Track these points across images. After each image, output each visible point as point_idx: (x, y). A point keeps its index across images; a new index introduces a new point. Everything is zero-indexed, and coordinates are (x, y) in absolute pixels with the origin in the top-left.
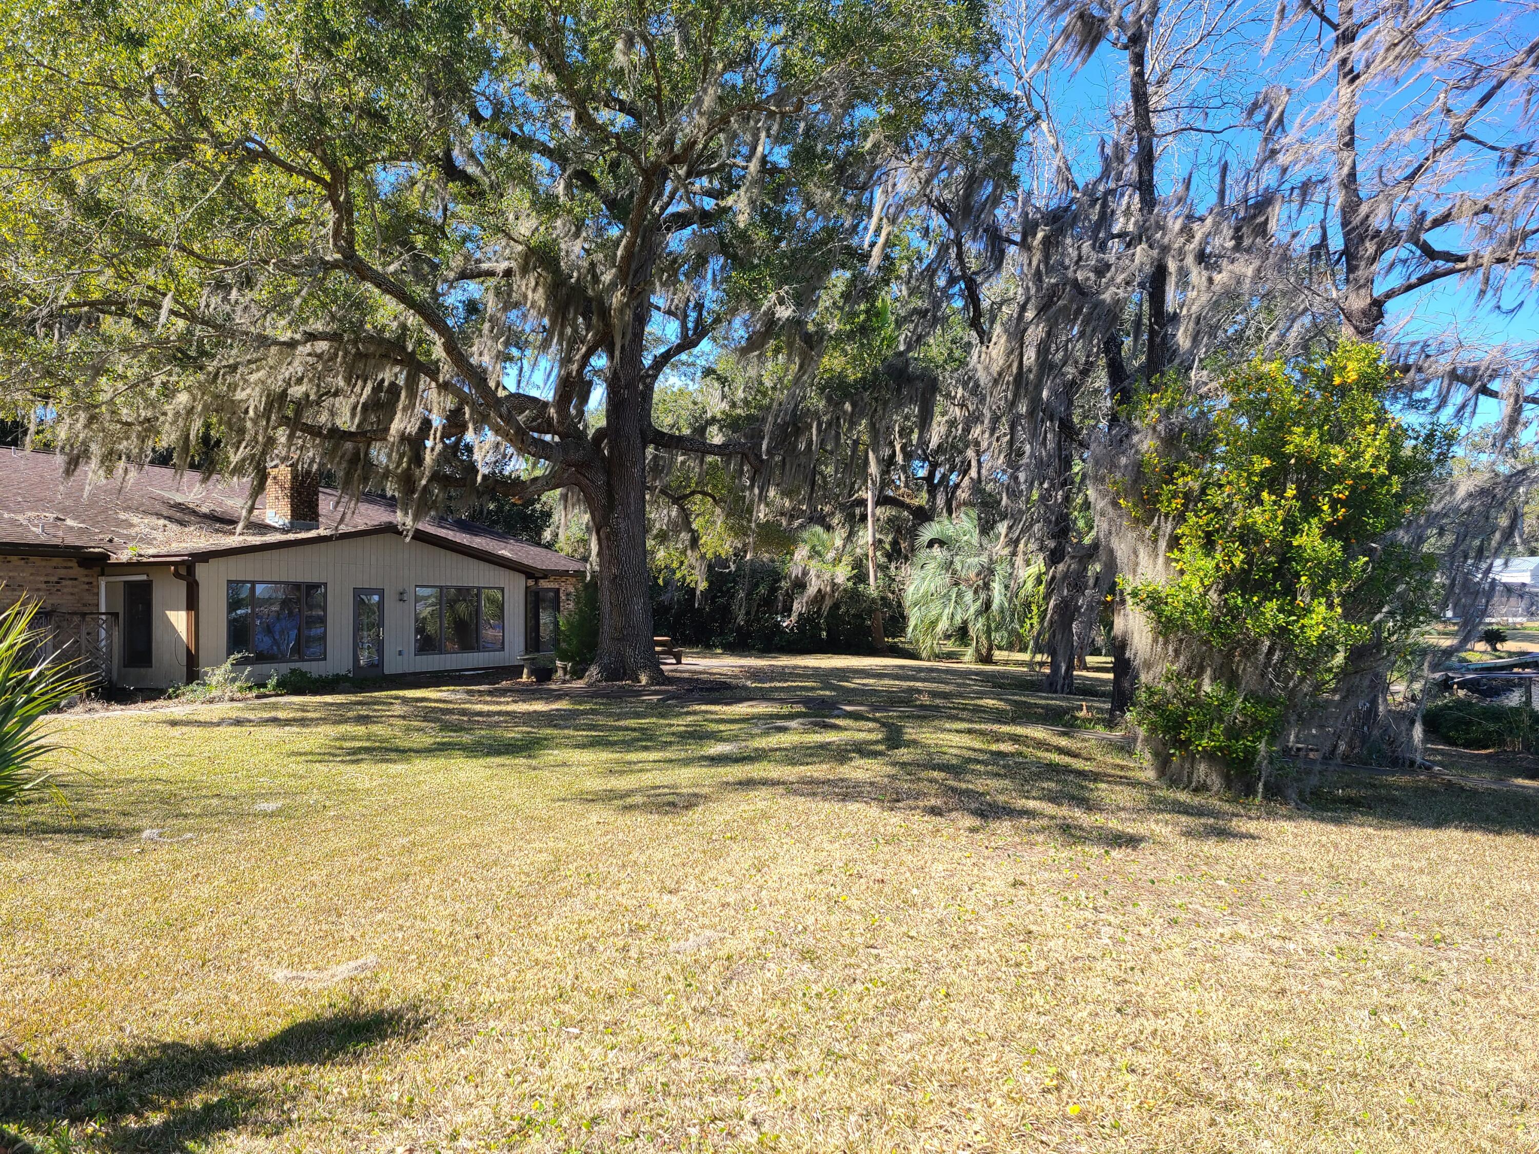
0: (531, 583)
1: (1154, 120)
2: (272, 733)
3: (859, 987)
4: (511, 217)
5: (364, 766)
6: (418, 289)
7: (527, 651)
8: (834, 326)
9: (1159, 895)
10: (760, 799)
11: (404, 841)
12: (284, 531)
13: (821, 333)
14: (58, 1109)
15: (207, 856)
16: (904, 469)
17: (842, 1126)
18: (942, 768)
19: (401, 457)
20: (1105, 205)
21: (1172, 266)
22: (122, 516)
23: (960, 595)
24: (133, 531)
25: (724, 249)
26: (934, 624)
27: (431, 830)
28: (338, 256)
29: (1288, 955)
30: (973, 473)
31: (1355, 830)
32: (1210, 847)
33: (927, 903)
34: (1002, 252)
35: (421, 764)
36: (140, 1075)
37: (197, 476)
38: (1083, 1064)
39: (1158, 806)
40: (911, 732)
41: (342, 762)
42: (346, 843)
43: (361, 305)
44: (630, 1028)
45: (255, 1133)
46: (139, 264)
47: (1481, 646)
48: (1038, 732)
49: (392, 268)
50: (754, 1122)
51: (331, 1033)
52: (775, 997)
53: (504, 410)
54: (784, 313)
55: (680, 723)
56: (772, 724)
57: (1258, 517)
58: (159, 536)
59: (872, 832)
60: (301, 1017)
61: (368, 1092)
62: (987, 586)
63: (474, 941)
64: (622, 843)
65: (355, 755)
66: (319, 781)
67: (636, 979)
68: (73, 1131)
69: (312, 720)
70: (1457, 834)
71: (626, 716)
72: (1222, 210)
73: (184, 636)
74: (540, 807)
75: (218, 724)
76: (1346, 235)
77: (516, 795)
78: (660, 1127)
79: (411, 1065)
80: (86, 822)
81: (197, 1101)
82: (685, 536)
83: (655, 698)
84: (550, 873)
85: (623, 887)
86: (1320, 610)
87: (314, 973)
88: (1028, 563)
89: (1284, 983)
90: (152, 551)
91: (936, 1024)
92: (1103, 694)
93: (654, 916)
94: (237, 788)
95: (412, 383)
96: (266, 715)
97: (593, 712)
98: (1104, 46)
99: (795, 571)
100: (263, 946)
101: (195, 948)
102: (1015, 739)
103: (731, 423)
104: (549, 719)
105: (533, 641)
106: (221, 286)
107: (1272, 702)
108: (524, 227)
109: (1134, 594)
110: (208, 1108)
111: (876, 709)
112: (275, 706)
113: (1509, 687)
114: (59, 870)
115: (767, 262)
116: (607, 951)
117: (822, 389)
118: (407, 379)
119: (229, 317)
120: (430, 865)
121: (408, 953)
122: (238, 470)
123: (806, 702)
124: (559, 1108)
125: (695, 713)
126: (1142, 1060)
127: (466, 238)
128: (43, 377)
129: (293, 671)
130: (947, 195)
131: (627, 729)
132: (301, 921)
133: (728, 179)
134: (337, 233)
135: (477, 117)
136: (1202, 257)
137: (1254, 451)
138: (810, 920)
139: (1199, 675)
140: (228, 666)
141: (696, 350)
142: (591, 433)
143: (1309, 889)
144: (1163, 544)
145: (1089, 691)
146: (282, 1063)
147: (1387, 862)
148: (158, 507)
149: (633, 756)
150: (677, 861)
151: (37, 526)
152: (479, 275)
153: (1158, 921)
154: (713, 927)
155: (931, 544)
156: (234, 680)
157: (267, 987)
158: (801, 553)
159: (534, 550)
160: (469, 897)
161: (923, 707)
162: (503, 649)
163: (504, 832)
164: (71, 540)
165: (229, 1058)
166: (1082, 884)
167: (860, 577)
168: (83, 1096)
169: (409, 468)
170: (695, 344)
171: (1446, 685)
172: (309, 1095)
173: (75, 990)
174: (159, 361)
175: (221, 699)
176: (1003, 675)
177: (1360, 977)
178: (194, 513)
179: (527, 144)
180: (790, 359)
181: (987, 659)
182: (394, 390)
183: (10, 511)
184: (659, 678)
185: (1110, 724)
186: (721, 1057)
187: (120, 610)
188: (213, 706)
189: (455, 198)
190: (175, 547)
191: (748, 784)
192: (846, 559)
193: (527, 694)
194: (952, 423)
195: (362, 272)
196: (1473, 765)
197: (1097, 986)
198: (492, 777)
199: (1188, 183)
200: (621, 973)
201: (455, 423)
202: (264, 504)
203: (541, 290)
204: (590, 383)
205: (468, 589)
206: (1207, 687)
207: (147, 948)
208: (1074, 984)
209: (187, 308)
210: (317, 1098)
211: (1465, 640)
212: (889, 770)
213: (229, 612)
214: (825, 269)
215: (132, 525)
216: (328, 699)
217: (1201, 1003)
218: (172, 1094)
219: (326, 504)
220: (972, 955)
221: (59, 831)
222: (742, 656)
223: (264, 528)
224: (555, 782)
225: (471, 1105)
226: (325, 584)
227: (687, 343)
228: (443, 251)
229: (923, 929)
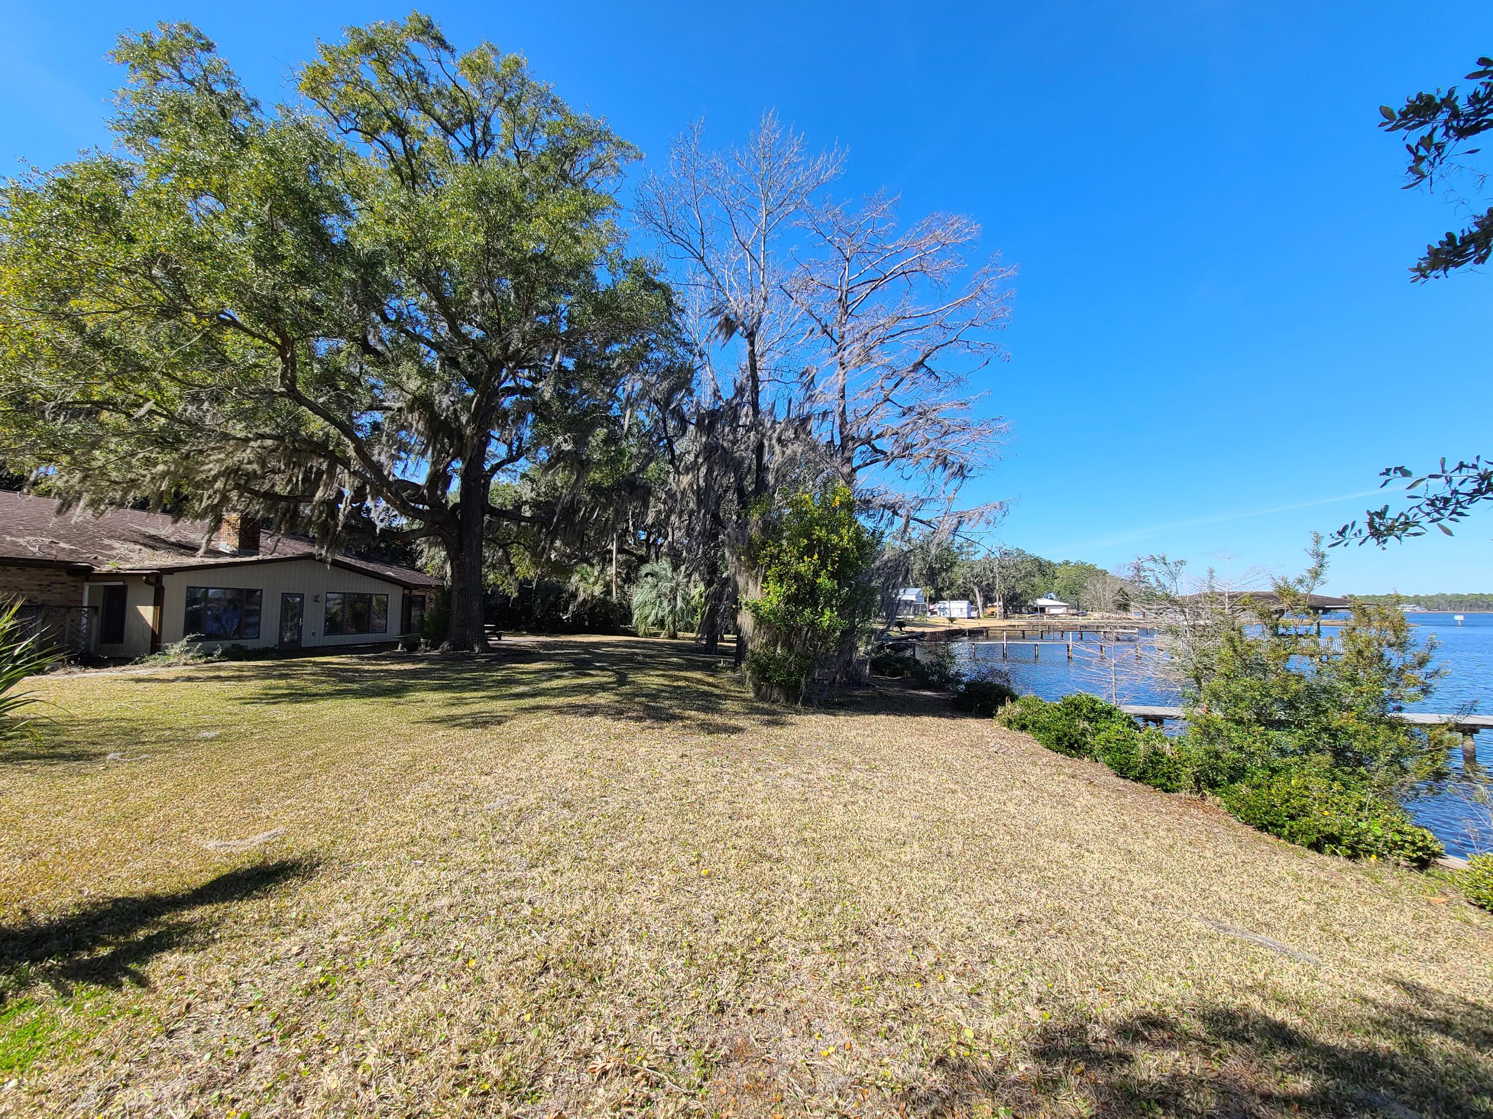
0: (406, 592)
1: (759, 373)
2: (216, 685)
3: (595, 819)
4: (405, 378)
5: (282, 706)
6: (339, 414)
7: (402, 633)
8: (596, 456)
9: (753, 756)
10: (544, 718)
11: (309, 753)
12: (233, 555)
13: (589, 461)
14: (20, 955)
15: (159, 770)
16: (634, 535)
17: (581, 898)
18: (646, 696)
19: (321, 513)
20: (736, 410)
21: (766, 443)
22: (106, 542)
23: (661, 603)
24: (114, 553)
25: (534, 408)
26: (647, 617)
27: (329, 745)
28: (283, 389)
29: (809, 781)
30: (670, 539)
31: (842, 718)
32: (777, 731)
33: (635, 770)
34: (686, 428)
35: (322, 704)
36: (95, 922)
37: (169, 518)
38: (711, 848)
39: (753, 711)
40: (631, 677)
41: (267, 703)
42: (268, 755)
43: (298, 419)
44: (456, 856)
45: (186, 951)
46: (133, 380)
47: (896, 629)
48: (698, 675)
49: (321, 400)
50: (530, 903)
51: (248, 879)
52: (546, 830)
53: (393, 489)
54: (567, 447)
55: (498, 675)
56: (552, 674)
57: (802, 568)
58: (136, 556)
59: (608, 733)
60: (226, 871)
61: (273, 915)
62: (675, 598)
63: (355, 813)
64: (457, 747)
65: (275, 699)
66: (248, 717)
67: (462, 828)
68: (33, 968)
69: (246, 677)
70: (883, 717)
71: (466, 671)
72: (790, 421)
73: (150, 622)
74: (405, 728)
75: (173, 681)
76: (842, 439)
77: (389, 721)
78: (472, 913)
79: (306, 894)
80: (60, 750)
81: (141, 934)
82: (507, 567)
83: (483, 660)
84: (409, 768)
85: (457, 773)
86: (827, 613)
87: (238, 842)
88: (696, 587)
89: (807, 796)
90: (128, 566)
91: (636, 835)
92: (731, 654)
93: (475, 790)
94: (184, 724)
95: (331, 472)
96: (211, 674)
97: (443, 669)
98: (735, 334)
99: (572, 588)
100: (200, 826)
101: (145, 831)
102: (686, 679)
103: (535, 504)
104: (413, 674)
105: (406, 625)
106: (195, 399)
107: (808, 658)
108: (414, 384)
109: (746, 604)
110: (148, 939)
111: (612, 664)
112: (219, 669)
113: (906, 647)
114: (35, 784)
115: (558, 421)
116: (444, 812)
117: (590, 490)
118: (329, 466)
119: (201, 419)
120: (325, 769)
121: (308, 823)
122: (201, 516)
123: (573, 661)
124: (406, 910)
125: (508, 669)
126: (740, 842)
127: (374, 387)
128: (49, 447)
129: (234, 646)
130: (659, 396)
131: (465, 679)
132: (230, 808)
133: (540, 373)
134: (283, 376)
135: (385, 319)
136: (779, 440)
137: (800, 536)
138: (569, 784)
139: (775, 645)
140: (184, 642)
141: (517, 464)
142: (451, 504)
143: (821, 748)
144: (760, 579)
145: (725, 652)
146: (210, 902)
147: (854, 733)
148: (136, 537)
149: (467, 695)
150: (492, 756)
151: (34, 546)
152: (381, 409)
153: (751, 770)
154: (512, 793)
155: (646, 575)
156: (188, 652)
157: (202, 855)
158: (575, 578)
159: (409, 572)
160: (353, 786)
161: (639, 662)
162: (386, 631)
163: (380, 744)
164: (62, 557)
165: (168, 903)
166: (716, 753)
167: (608, 592)
168: (45, 942)
169: (326, 519)
170: (516, 459)
171: (881, 647)
172: (229, 921)
173: (43, 869)
174: (144, 443)
175: (177, 664)
176: (682, 645)
177: (840, 789)
178: (164, 541)
179: (419, 338)
180: (572, 473)
181: (674, 636)
182: (320, 473)
183: (11, 535)
184: (487, 648)
185: (734, 670)
186: (512, 868)
187: (100, 605)
188: (171, 669)
189: (368, 363)
190: (147, 564)
191: (538, 708)
192: (601, 582)
193: (400, 659)
194: (659, 512)
195: (300, 400)
196: (892, 684)
197: (720, 806)
198: (373, 711)
199: (774, 405)
200: (452, 825)
201: (359, 495)
202: (219, 538)
203: (421, 423)
204: (451, 477)
205: (364, 595)
206: (779, 651)
207: (107, 834)
208: (709, 806)
209: (168, 411)
210: (236, 922)
211: (889, 627)
212: (617, 698)
213: (187, 606)
214: (592, 426)
215: (113, 548)
216: (260, 663)
217: (769, 809)
218: (122, 933)
219: (266, 541)
220: (657, 796)
221: (38, 757)
222: (538, 636)
223: (218, 553)
224: (416, 712)
225: (347, 914)
226: (261, 591)
227: (512, 459)
228: (358, 393)
229: (632, 785)
